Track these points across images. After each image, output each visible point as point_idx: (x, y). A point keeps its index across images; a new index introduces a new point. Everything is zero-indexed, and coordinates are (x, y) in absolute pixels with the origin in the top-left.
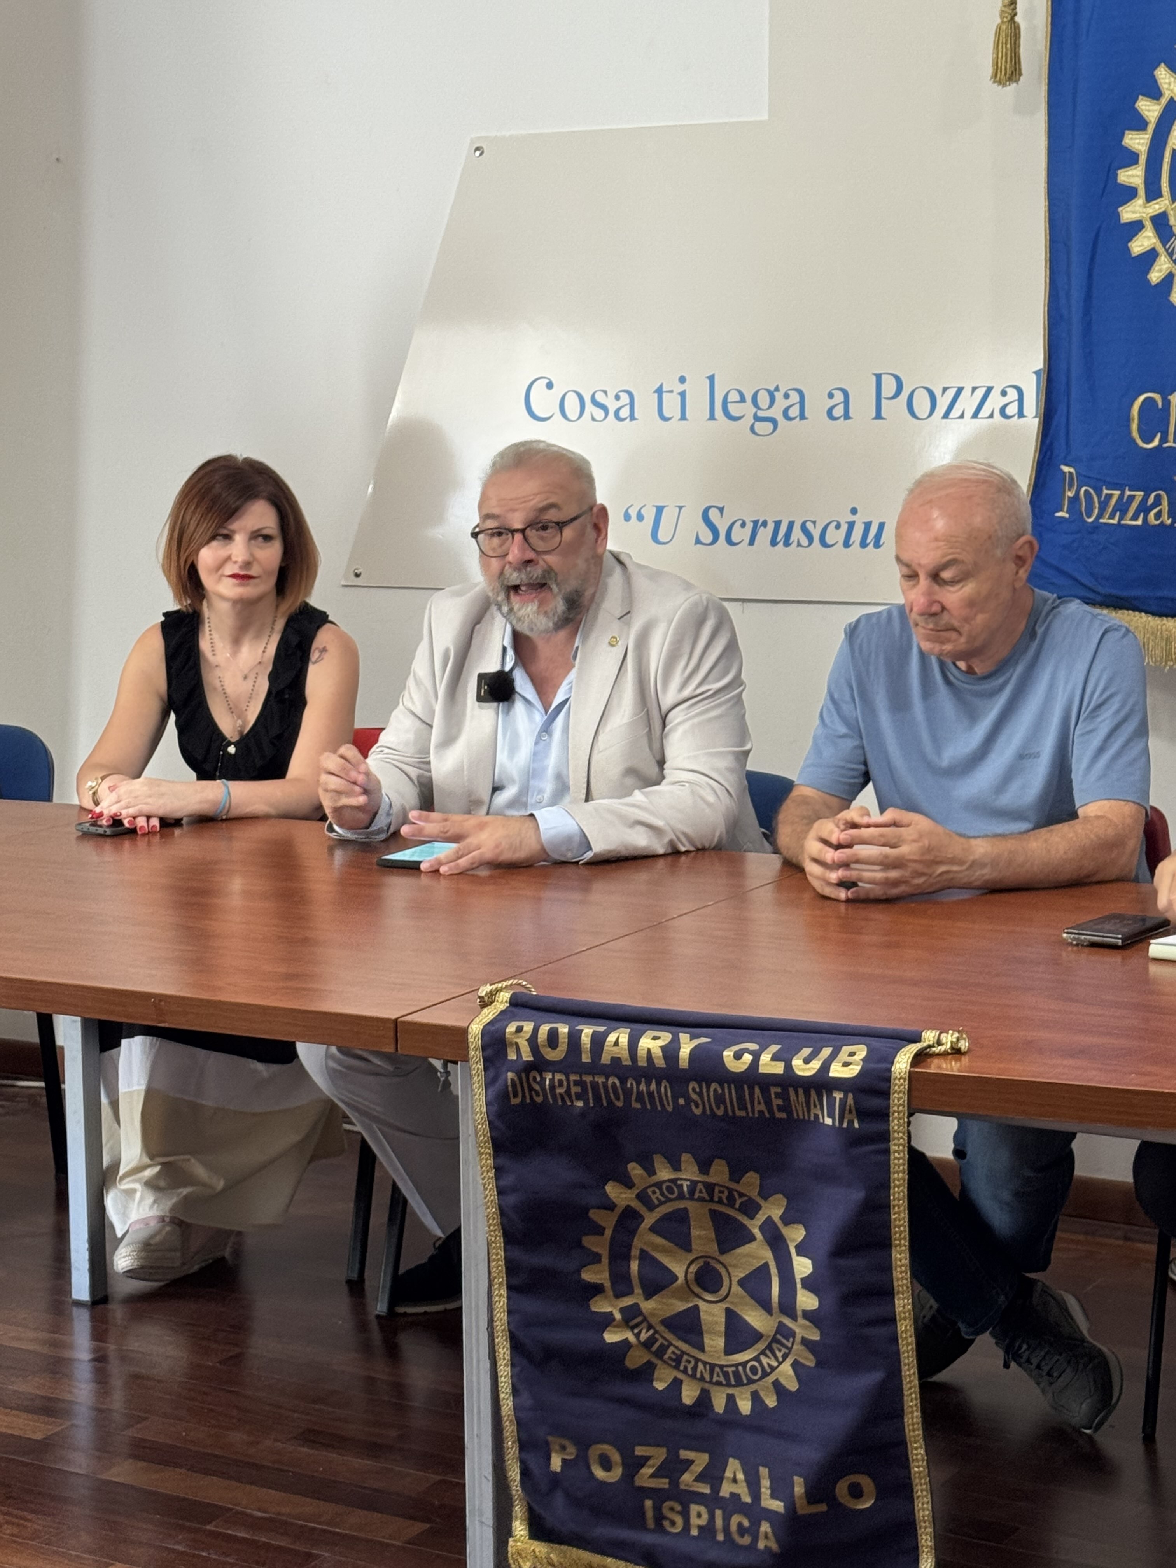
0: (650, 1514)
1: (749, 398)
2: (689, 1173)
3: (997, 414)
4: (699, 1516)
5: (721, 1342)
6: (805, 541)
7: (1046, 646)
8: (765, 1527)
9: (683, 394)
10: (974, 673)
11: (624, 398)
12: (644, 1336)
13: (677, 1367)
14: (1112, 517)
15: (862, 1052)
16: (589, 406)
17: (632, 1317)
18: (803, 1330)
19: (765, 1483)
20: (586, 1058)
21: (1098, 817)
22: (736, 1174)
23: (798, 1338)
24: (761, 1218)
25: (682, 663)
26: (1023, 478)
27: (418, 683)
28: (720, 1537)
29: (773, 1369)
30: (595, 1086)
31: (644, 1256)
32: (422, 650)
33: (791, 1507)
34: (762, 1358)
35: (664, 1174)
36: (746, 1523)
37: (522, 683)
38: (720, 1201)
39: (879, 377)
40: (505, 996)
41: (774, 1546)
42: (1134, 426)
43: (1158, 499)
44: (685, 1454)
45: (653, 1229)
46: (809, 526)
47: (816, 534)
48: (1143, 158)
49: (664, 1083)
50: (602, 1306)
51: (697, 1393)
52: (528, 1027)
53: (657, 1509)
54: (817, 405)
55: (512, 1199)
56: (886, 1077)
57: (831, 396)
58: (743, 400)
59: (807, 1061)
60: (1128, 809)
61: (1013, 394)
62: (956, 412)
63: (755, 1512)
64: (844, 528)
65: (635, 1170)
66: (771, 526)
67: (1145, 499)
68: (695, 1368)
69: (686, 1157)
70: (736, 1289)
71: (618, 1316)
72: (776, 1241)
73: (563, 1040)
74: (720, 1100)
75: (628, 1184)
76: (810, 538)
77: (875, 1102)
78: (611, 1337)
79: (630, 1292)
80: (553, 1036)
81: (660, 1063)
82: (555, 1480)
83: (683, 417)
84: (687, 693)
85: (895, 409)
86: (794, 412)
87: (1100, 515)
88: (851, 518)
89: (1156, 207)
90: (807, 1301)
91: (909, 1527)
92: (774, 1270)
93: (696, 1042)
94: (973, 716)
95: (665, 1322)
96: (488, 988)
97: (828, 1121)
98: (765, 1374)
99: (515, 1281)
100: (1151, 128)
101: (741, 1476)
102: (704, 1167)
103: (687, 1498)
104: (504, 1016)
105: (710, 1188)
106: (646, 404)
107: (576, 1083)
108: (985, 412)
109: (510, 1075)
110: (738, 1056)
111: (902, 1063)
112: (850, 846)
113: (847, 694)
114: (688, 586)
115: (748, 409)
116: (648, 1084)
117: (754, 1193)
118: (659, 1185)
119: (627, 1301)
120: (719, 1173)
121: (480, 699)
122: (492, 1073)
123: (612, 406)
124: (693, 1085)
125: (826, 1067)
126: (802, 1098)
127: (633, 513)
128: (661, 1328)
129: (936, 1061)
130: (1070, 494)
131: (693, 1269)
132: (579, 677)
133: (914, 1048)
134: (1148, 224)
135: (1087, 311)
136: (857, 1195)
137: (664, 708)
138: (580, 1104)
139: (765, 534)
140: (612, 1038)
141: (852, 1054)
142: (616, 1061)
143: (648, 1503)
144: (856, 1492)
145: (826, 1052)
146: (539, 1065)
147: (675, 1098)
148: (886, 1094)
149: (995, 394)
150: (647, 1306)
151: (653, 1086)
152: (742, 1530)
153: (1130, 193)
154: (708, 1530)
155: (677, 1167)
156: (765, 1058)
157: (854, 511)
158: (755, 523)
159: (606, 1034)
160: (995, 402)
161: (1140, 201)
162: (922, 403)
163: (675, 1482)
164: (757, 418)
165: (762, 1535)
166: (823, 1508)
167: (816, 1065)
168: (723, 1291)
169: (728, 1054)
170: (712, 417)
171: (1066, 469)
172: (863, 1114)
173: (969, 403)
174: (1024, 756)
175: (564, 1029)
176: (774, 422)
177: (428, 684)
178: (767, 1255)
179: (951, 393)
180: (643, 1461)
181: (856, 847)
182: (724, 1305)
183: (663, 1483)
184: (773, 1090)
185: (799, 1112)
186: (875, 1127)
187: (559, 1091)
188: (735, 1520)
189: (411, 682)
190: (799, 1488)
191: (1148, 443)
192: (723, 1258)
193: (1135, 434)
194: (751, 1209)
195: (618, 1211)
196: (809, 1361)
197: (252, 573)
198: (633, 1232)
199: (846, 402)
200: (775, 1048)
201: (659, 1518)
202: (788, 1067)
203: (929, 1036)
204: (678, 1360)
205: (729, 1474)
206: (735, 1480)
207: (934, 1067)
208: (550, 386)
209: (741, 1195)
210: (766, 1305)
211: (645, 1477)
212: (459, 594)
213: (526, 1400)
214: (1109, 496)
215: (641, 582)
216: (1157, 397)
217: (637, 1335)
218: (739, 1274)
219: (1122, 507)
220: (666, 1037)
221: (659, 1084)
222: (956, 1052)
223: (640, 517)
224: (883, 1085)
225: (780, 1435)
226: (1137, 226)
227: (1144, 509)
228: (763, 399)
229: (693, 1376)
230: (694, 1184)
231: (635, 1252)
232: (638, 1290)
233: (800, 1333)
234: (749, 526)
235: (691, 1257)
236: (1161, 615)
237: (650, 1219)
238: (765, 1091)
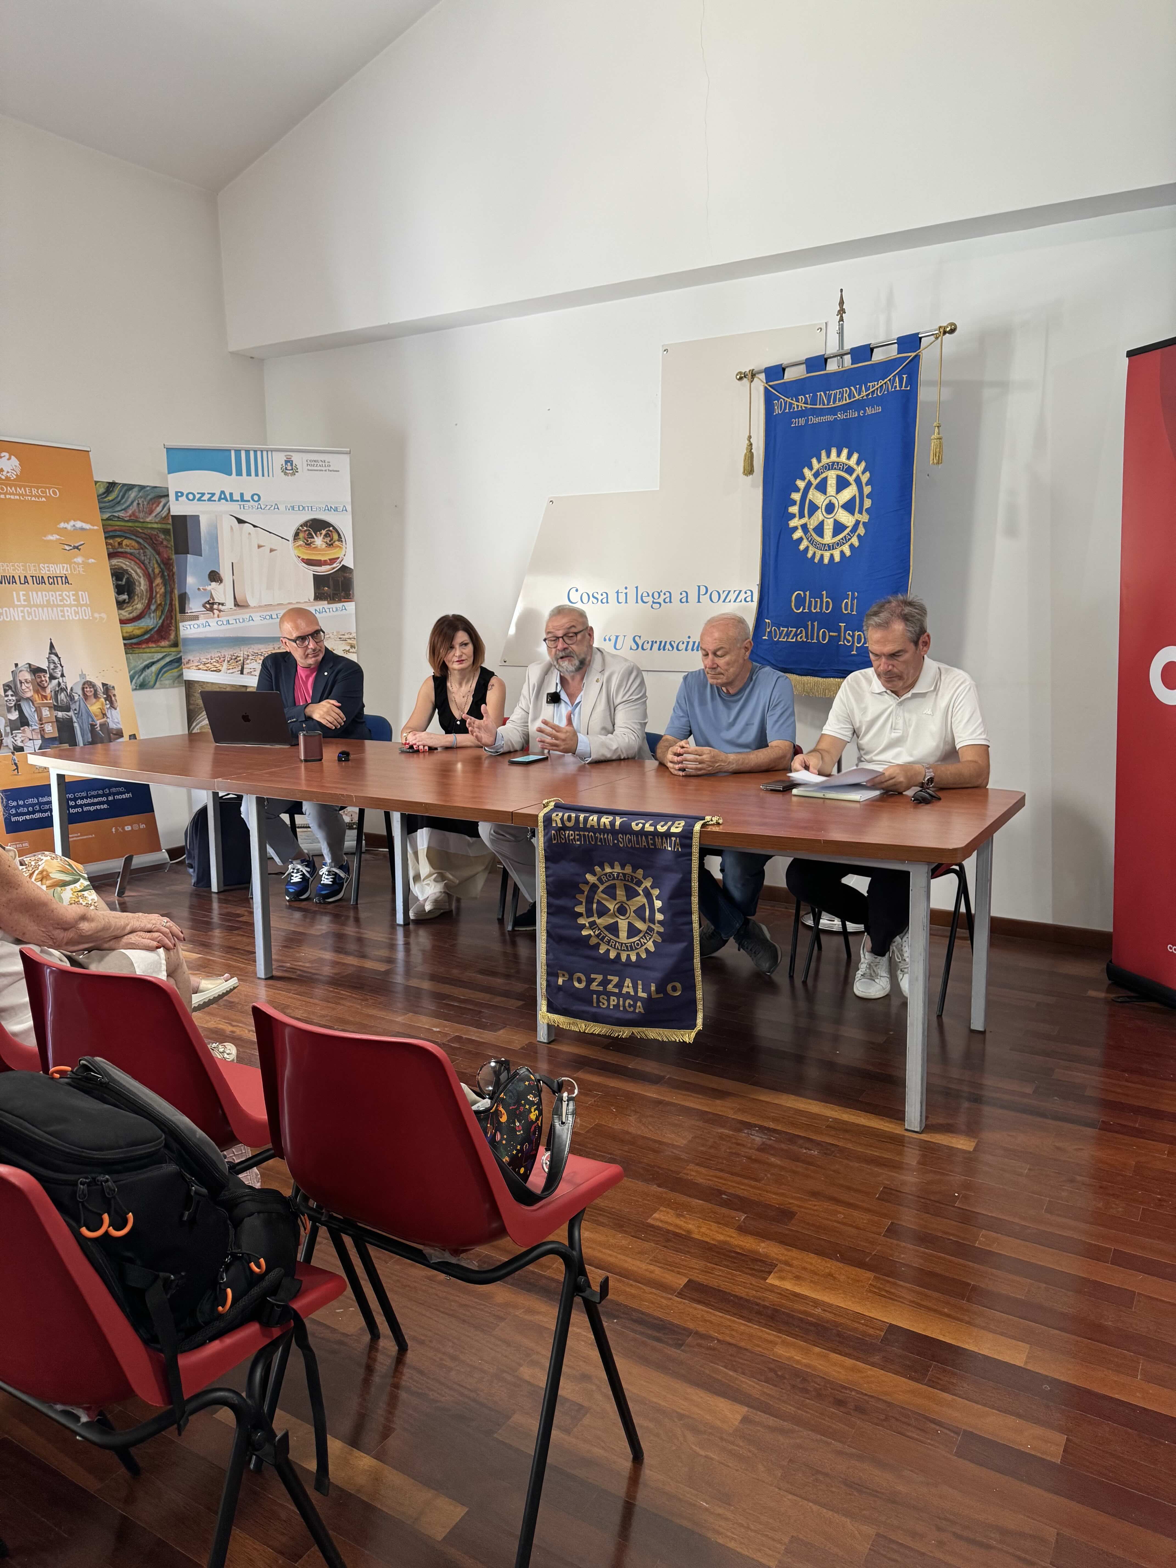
0: (595, 1000)
1: (651, 595)
2: (617, 869)
3: (743, 601)
4: (613, 1001)
5: (625, 934)
6: (671, 649)
7: (757, 683)
8: (639, 1004)
9: (626, 594)
10: (730, 693)
11: (605, 595)
12: (597, 932)
13: (608, 945)
14: (784, 638)
15: (683, 823)
16: (591, 598)
17: (593, 925)
18: (657, 928)
19: (640, 987)
20: (581, 825)
21: (776, 746)
22: (635, 869)
23: (655, 931)
24: (643, 886)
25: (622, 690)
26: (751, 623)
27: (524, 697)
28: (621, 1009)
29: (645, 943)
30: (584, 835)
31: (599, 902)
32: (525, 686)
33: (650, 995)
34: (641, 940)
35: (608, 870)
36: (632, 1003)
37: (563, 696)
38: (628, 881)
39: (699, 587)
40: (553, 804)
41: (642, 1011)
42: (793, 604)
43: (801, 630)
44: (609, 977)
45: (602, 892)
46: (673, 643)
47: (675, 646)
48: (798, 503)
49: (610, 835)
50: (581, 921)
51: (615, 954)
52: (560, 814)
53: (598, 999)
54: (676, 597)
55: (551, 879)
56: (691, 832)
57: (681, 594)
58: (648, 596)
59: (662, 826)
60: (787, 743)
61: (749, 593)
62: (727, 600)
63: (636, 998)
64: (685, 643)
65: (597, 869)
66: (658, 643)
67: (797, 631)
68: (615, 945)
69: (616, 863)
70: (632, 914)
71: (587, 925)
72: (648, 895)
73: (573, 819)
74: (630, 841)
75: (594, 874)
76: (673, 648)
77: (688, 841)
78: (585, 933)
79: (593, 916)
80: (569, 818)
81: (608, 827)
82: (560, 988)
83: (626, 602)
84: (625, 699)
85: (705, 599)
86: (667, 600)
87: (779, 638)
88: (688, 640)
89: (803, 521)
90: (659, 917)
91: (694, 1002)
92: (647, 906)
93: (622, 820)
94: (729, 708)
95: (605, 928)
96: (546, 801)
97: (670, 849)
98: (642, 946)
99: (550, 911)
100: (801, 491)
101: (630, 985)
102: (623, 867)
103: (609, 994)
104: (552, 811)
105: (624, 875)
106: (612, 597)
107: (577, 835)
108: (738, 600)
109: (553, 832)
110: (637, 825)
111: (698, 827)
112: (682, 755)
113: (684, 702)
114: (626, 660)
115: (650, 599)
116: (604, 835)
117: (640, 877)
118: (606, 874)
119: (591, 919)
120: (628, 870)
121: (547, 702)
122: (546, 831)
123: (600, 598)
124: (620, 835)
125: (669, 828)
126: (660, 840)
127: (607, 638)
128: (603, 930)
129: (710, 827)
130: (768, 630)
131: (617, 907)
132: (584, 694)
133: (702, 822)
134: (800, 527)
135: (776, 561)
136: (680, 876)
137: (616, 704)
138: (578, 843)
139: (656, 646)
140: (591, 818)
141: (679, 824)
142: (592, 826)
143: (595, 996)
144: (674, 989)
145: (670, 823)
146: (564, 828)
147: (613, 840)
148: (691, 838)
149: (743, 593)
150: (598, 921)
151: (606, 836)
152: (630, 1006)
153: (793, 516)
154: (617, 1006)
155: (612, 868)
156: (647, 825)
157: (689, 637)
158: (652, 642)
159: (589, 817)
160: (742, 596)
161: (797, 519)
162: (715, 597)
163: (605, 988)
164: (653, 602)
165: (638, 1007)
166: (662, 995)
167: (665, 828)
168: (627, 915)
169: (633, 824)
170: (637, 602)
171: (767, 621)
172: (682, 845)
173: (732, 596)
174: (748, 724)
175: (573, 815)
176: (660, 604)
177: (527, 697)
178: (645, 900)
179: (726, 593)
180: (594, 980)
181: (685, 755)
182: (627, 920)
183: (601, 988)
184: (650, 837)
185: (659, 846)
186: (688, 850)
187: (571, 838)
188: (628, 1001)
189: (522, 698)
190: (653, 988)
191: (798, 610)
192: (627, 902)
193: (793, 607)
194: (639, 883)
195: (590, 884)
196: (659, 940)
197: (463, 659)
198: (595, 893)
199: (687, 597)
200: (651, 822)
201: (598, 1001)
202: (656, 828)
203: (708, 818)
204: (609, 942)
205: (626, 984)
206: (628, 987)
207: (709, 829)
208: (577, 590)
209: (636, 878)
210: (644, 920)
211: (594, 986)
212: (540, 664)
213: (551, 956)
214: (783, 630)
215: (608, 659)
216: (802, 593)
217: (594, 932)
218: (633, 908)
219: (788, 634)
220: (611, 818)
221: (608, 835)
222: (718, 824)
223: (610, 640)
224: (690, 835)
225: (646, 968)
226: (795, 529)
227: (796, 635)
228: (656, 595)
229: (615, 948)
230: (619, 873)
231: (595, 901)
232: (595, 915)
233: (656, 929)
234: (650, 643)
235: (616, 902)
236: (801, 675)
237: (602, 888)
238: (647, 838)
